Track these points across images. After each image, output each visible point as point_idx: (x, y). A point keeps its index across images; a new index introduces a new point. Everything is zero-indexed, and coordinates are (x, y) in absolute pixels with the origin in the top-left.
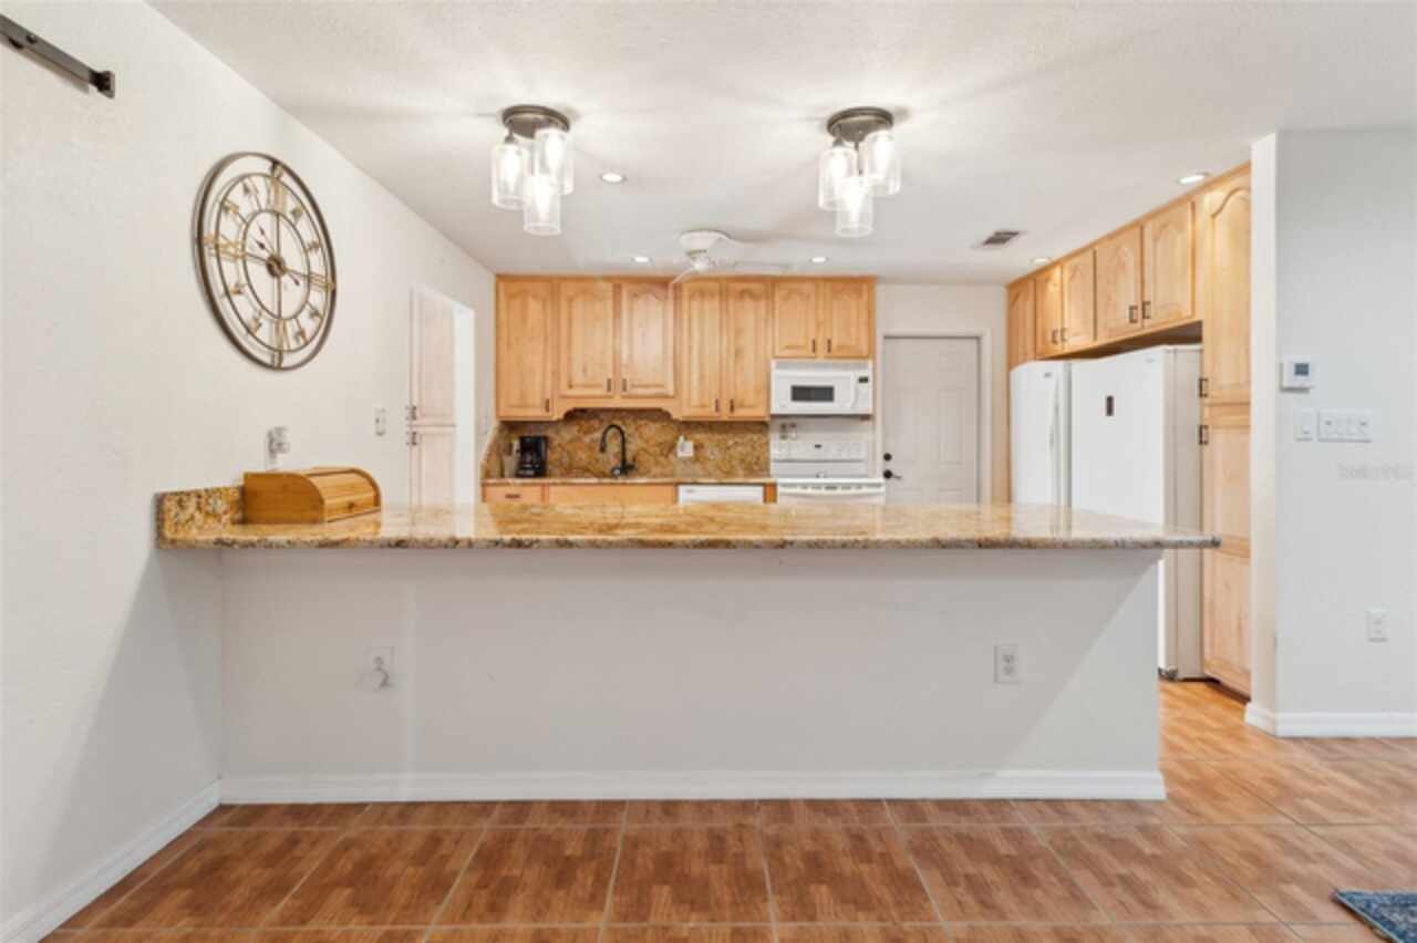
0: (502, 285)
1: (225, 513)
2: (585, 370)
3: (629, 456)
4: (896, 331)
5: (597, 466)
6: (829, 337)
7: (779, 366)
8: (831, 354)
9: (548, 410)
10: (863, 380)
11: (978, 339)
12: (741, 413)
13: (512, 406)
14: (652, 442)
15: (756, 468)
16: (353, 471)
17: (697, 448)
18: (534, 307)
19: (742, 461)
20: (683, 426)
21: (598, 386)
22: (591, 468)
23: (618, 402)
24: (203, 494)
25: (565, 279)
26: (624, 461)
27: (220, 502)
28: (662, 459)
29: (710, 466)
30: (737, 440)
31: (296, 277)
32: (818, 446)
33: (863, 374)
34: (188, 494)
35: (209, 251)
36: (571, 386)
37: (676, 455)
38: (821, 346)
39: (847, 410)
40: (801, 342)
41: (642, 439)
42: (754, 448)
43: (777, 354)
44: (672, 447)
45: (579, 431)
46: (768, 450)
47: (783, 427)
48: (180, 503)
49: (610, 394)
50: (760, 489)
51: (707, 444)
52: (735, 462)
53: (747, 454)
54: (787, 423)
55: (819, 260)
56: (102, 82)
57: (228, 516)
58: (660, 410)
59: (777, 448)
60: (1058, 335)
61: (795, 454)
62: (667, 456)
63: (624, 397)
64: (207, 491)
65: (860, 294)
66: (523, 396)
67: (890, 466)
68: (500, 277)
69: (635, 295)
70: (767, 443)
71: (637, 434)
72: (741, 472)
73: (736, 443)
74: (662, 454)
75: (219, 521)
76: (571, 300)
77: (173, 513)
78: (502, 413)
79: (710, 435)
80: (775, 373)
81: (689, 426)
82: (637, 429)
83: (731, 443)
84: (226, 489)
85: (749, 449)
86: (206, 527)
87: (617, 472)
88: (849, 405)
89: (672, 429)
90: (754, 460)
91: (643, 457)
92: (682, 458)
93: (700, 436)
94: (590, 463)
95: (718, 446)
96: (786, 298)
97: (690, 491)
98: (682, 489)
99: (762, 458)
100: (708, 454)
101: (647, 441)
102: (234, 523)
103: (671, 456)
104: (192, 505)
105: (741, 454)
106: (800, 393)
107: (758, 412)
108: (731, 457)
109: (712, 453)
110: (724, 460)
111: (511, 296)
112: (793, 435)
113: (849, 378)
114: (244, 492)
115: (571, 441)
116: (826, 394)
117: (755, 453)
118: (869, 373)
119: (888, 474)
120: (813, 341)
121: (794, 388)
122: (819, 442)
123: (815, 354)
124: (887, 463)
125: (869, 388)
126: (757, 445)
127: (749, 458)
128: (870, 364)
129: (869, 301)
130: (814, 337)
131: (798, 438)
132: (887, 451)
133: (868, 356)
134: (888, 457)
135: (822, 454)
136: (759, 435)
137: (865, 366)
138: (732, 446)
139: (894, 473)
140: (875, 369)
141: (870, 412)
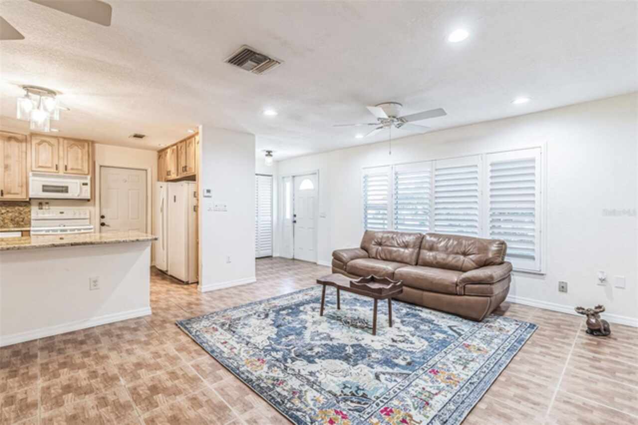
4: (106, 164)
6: (66, 164)
7: (34, 175)
8: (68, 172)
10: (85, 184)
11: (146, 170)
12: (9, 197)
15: (22, 223)
19: (12, 220)
30: (8, 209)
32: (62, 213)
33: (85, 181)
38: (61, 168)
39: (76, 196)
40: (49, 165)
42: (20, 214)
43: (34, 169)
46: (30, 215)
47: (41, 204)
50: (20, 233)
52: (7, 221)
53: (16, 217)
54: (41, 203)
59: (36, 213)
60: (168, 173)
61: (48, 216)
65: (83, 147)
67: (103, 221)
70: (30, 211)
72: (11, 226)
73: (7, 211)
80: (31, 179)
83: (4, 211)
85: (17, 214)
90: (21, 219)
96: (39, 144)
99: (26, 218)
105: (11, 216)
106: (46, 188)
107: (22, 197)
108: (4, 218)
112: (46, 208)
113: (77, 183)
116: (65, 189)
117: (22, 216)
118: (88, 181)
119: (103, 224)
120: (56, 165)
121: (44, 186)
122: (62, 211)
123: (57, 171)
124: (102, 219)
125: (88, 188)
126: (22, 212)
127: (17, 219)
128: (89, 177)
129: (88, 151)
130: (57, 163)
131: (49, 209)
132: (102, 214)
133: (88, 174)
134: (103, 217)
135: (64, 216)
136: (24, 208)
137: (86, 178)
138: (5, 213)
139: (106, 224)
140: (93, 180)
141: (89, 197)
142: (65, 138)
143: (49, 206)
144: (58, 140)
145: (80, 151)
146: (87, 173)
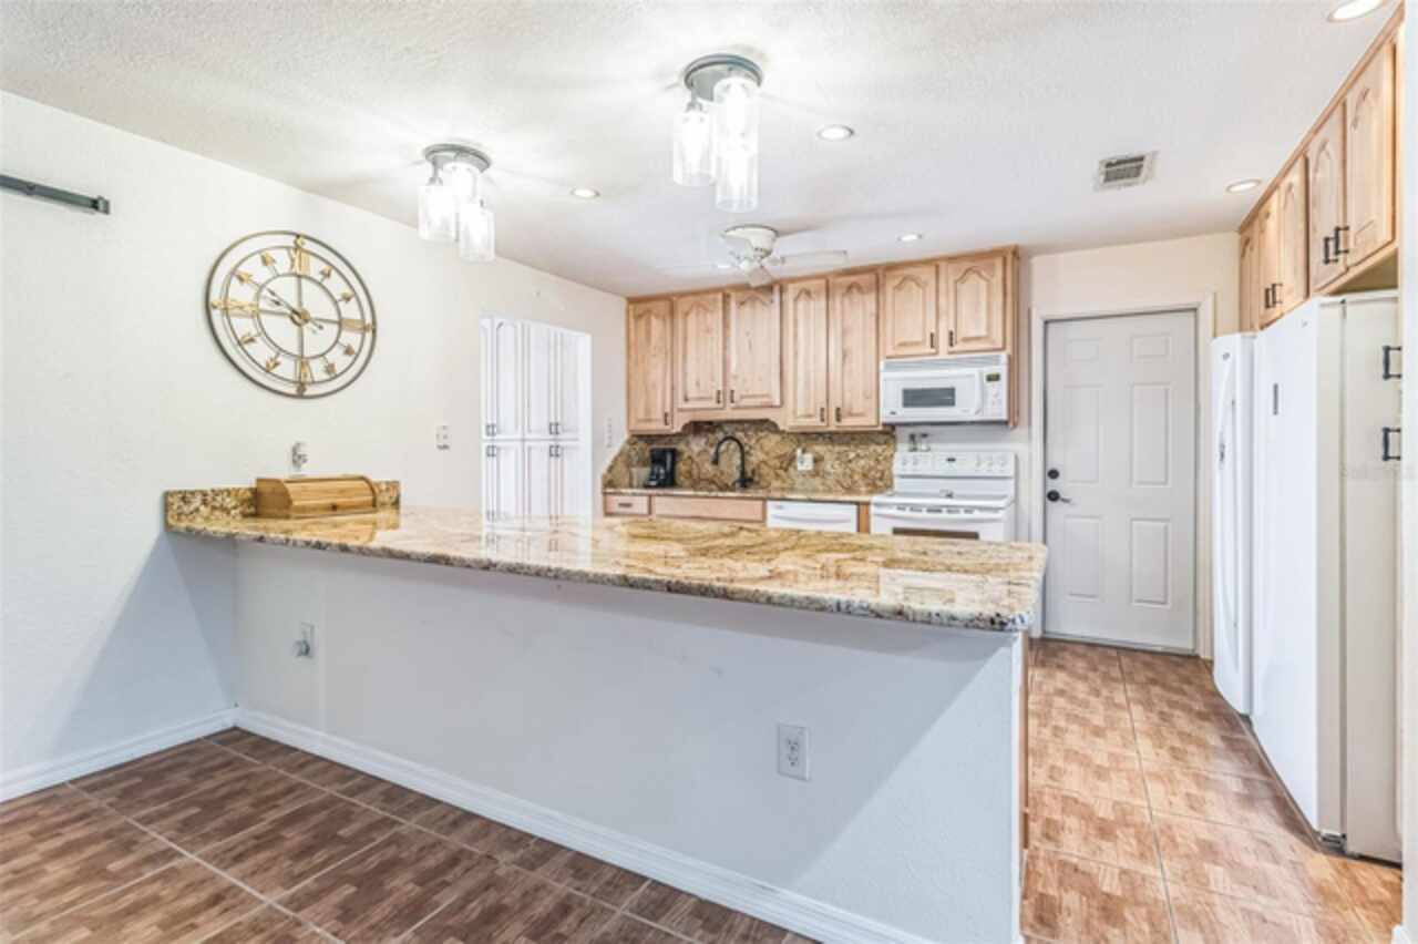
0: (631, 307)
1: (235, 508)
2: (698, 384)
3: (749, 469)
4: (1062, 312)
5: (723, 478)
6: (952, 327)
7: (890, 367)
8: (956, 348)
9: (666, 424)
10: (993, 378)
11: (1194, 310)
12: (849, 423)
13: (639, 421)
14: (773, 455)
15: (880, 483)
16: (362, 478)
17: (816, 461)
18: (656, 323)
19: (865, 476)
20: (802, 438)
21: (710, 398)
22: (716, 480)
23: (729, 413)
24: (210, 493)
25: (682, 295)
26: (743, 473)
27: (228, 500)
28: (781, 472)
29: (830, 481)
30: (859, 452)
31: (319, 323)
32: (951, 460)
33: (993, 370)
34: (193, 493)
35: (216, 314)
36: (686, 400)
37: (795, 468)
38: (942, 341)
39: (972, 415)
40: (918, 338)
41: (764, 450)
42: (877, 460)
43: (890, 352)
44: (792, 459)
45: (706, 443)
46: (892, 465)
47: (913, 438)
48: (183, 499)
49: (721, 405)
50: (854, 507)
51: (827, 456)
52: (856, 477)
53: (871, 469)
54: (912, 434)
55: (910, 238)
56: (94, 204)
57: (238, 511)
58: (765, 421)
59: (903, 460)
61: (923, 469)
62: (786, 470)
63: (734, 409)
64: (213, 491)
66: (648, 411)
67: (1053, 485)
68: (632, 301)
69: (742, 303)
70: (893, 456)
71: (758, 447)
72: (863, 489)
73: (858, 456)
74: (781, 468)
75: (228, 513)
76: (687, 314)
77: (175, 507)
78: (632, 427)
79: (830, 447)
80: (886, 375)
81: (806, 437)
82: (758, 441)
83: (852, 455)
84: (238, 490)
85: (872, 463)
86: (213, 517)
87: (737, 485)
88: (973, 410)
89: (792, 440)
90: (878, 475)
91: (764, 470)
92: (801, 472)
93: (820, 449)
94: (715, 475)
95: (838, 459)
96: (898, 287)
97: (780, 508)
98: (770, 504)
99: (887, 473)
100: (828, 468)
101: (767, 454)
102: (245, 516)
103: (791, 470)
104: (197, 502)
105: (863, 467)
106: (913, 398)
107: (866, 421)
108: (853, 471)
109: (834, 466)
110: (844, 474)
111: (638, 317)
112: (924, 447)
113: (975, 376)
114: (256, 493)
115: (699, 454)
116: (945, 397)
117: (880, 467)
118: (1002, 369)
119: (1053, 496)
120: (932, 335)
121: (906, 392)
122: (953, 455)
123: (933, 351)
124: (1050, 481)
125: (1001, 387)
126: (881, 458)
127: (873, 473)
128: (1003, 357)
129: (1004, 279)
130: (933, 331)
131: (928, 450)
132: (1050, 468)
133: (1004, 348)
134: (1054, 474)
135: (956, 469)
136: (885, 447)
137: (996, 361)
138: (854, 458)
139: (1062, 496)
140: (1013, 363)
141: (1004, 417)
142: (951, 259)
143: (929, 442)
144: (937, 267)
145: (983, 284)
146: (1000, 346)
